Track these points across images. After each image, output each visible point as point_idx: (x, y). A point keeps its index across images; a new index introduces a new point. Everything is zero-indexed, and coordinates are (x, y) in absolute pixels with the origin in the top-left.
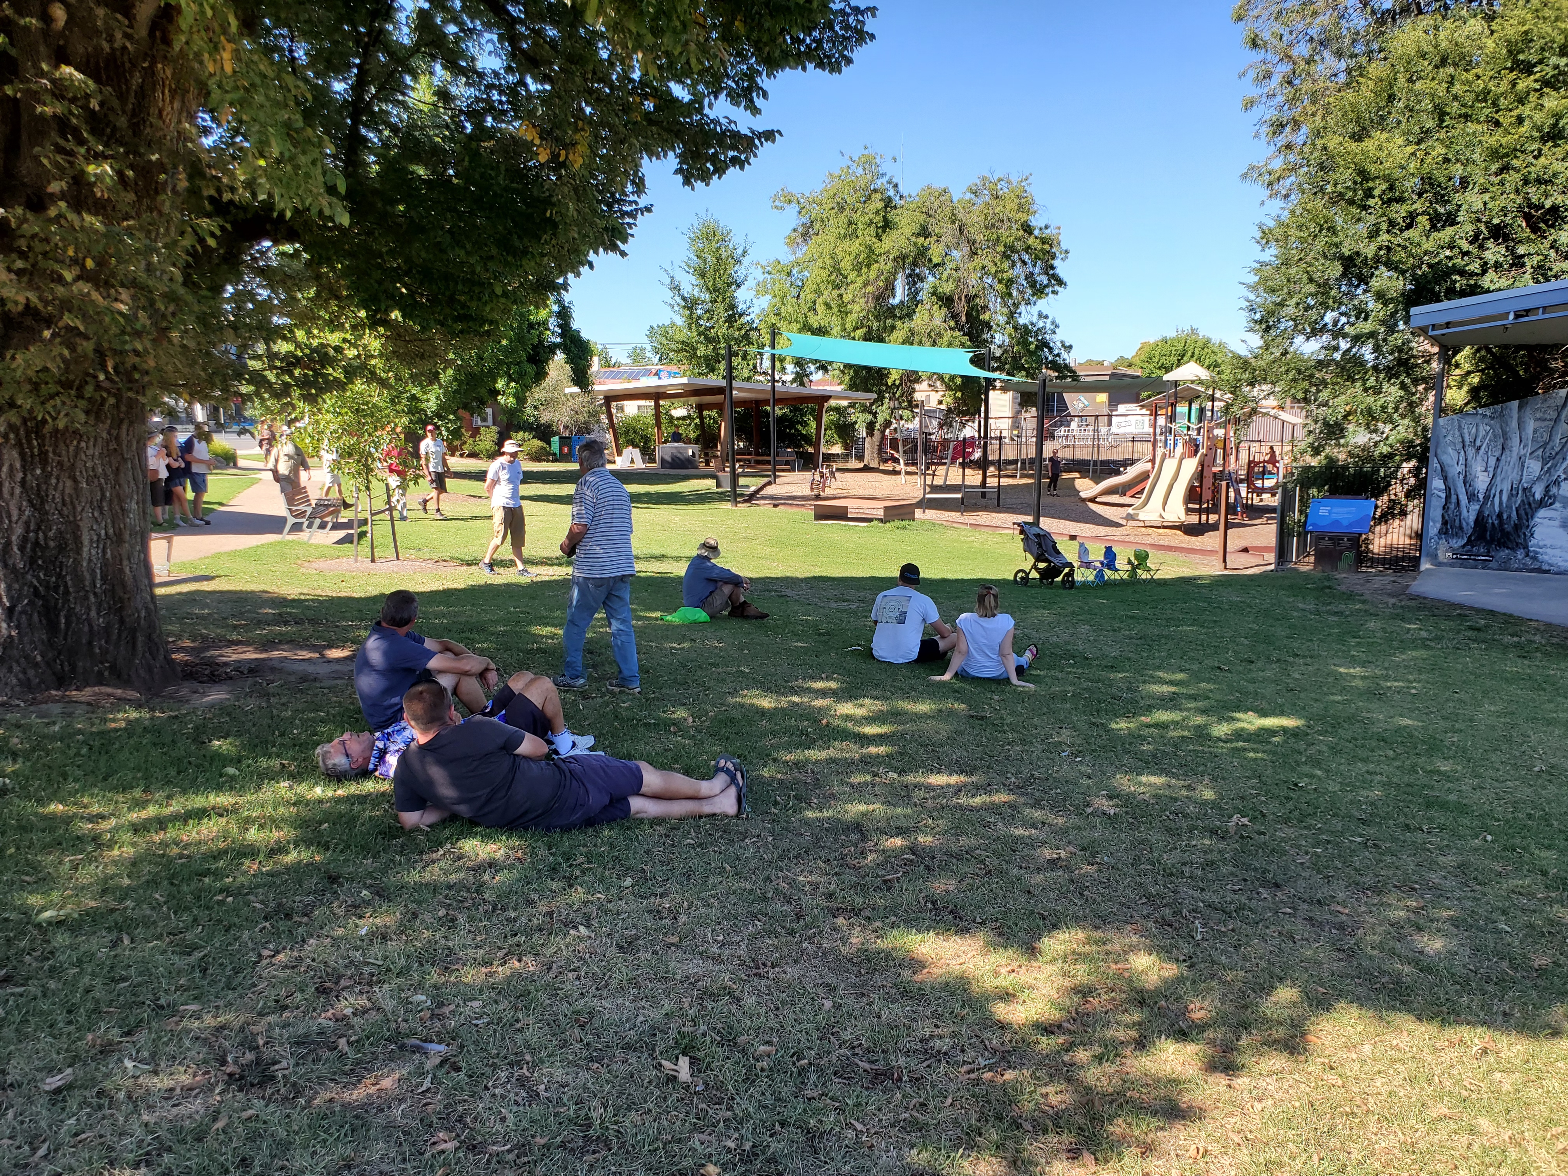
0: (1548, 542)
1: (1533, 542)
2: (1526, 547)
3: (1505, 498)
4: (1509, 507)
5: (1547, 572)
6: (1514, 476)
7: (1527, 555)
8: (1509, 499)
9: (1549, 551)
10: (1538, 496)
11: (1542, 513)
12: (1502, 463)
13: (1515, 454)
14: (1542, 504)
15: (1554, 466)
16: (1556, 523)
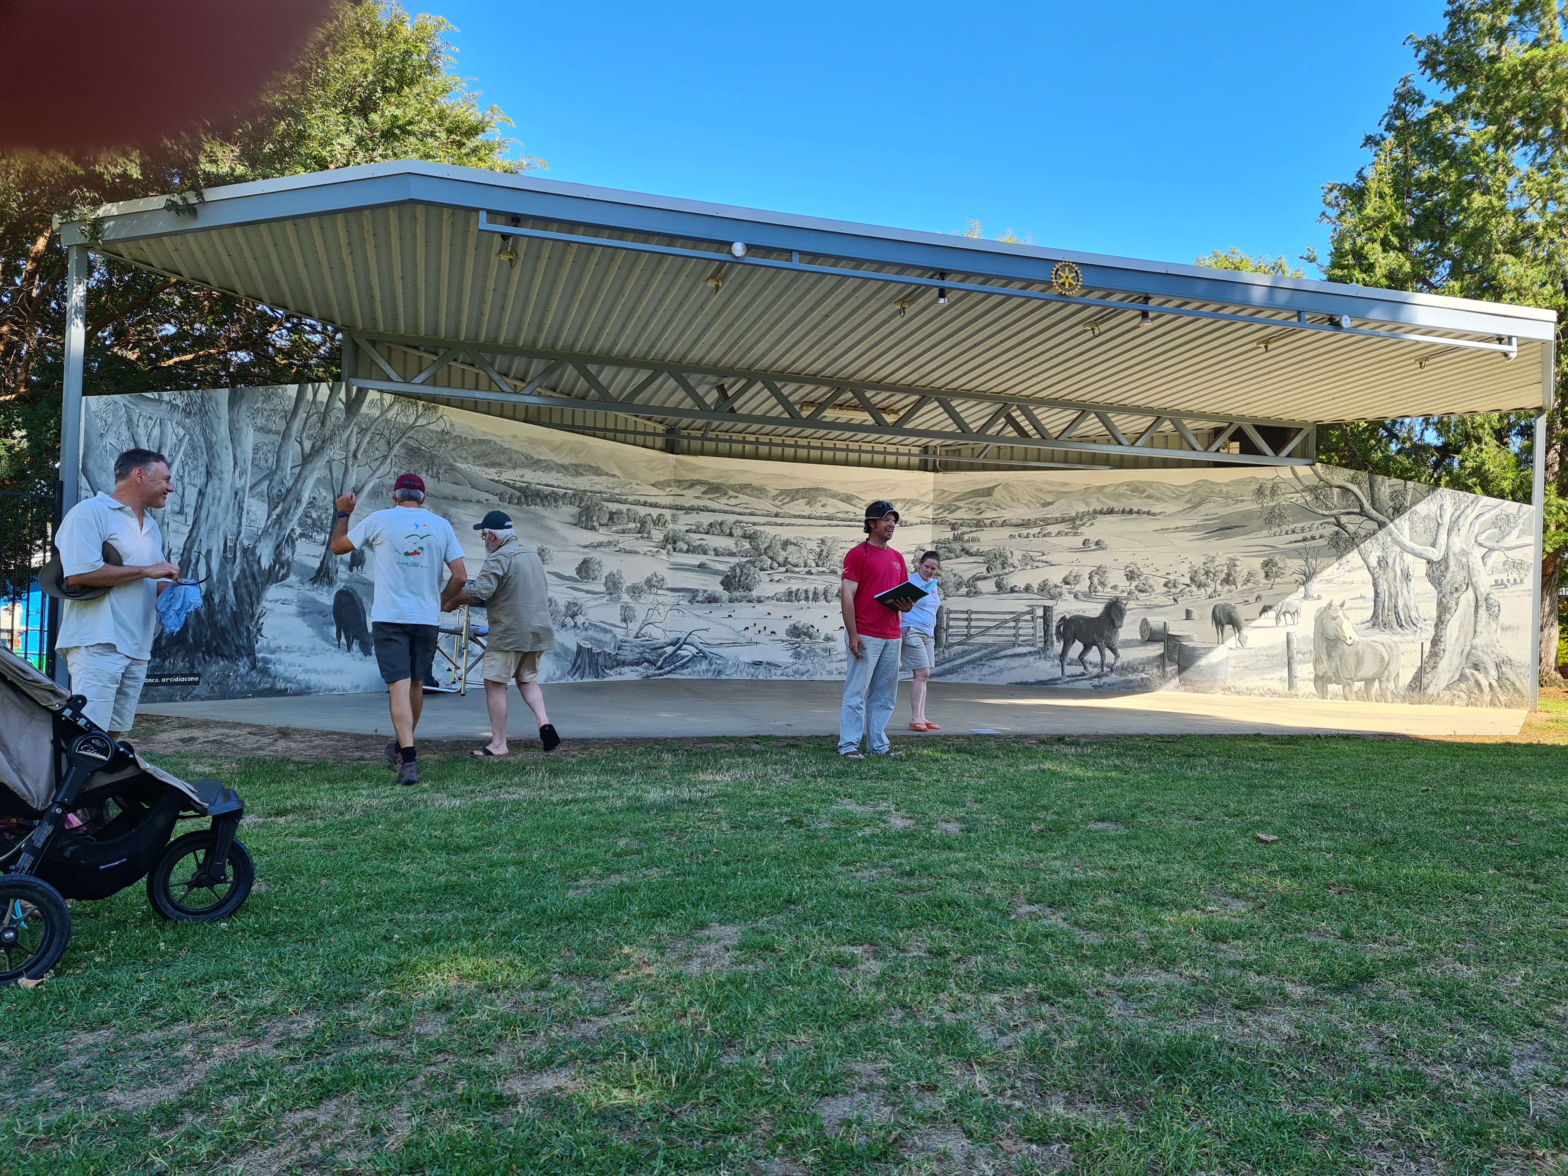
0: (282, 642)
1: (261, 643)
2: (251, 653)
3: (215, 566)
4: (222, 581)
5: (283, 693)
6: (228, 524)
7: (253, 667)
8: (222, 566)
9: (284, 657)
10: (265, 563)
11: (273, 592)
12: (208, 501)
13: (227, 486)
14: (273, 576)
15: (286, 512)
16: (293, 609)
